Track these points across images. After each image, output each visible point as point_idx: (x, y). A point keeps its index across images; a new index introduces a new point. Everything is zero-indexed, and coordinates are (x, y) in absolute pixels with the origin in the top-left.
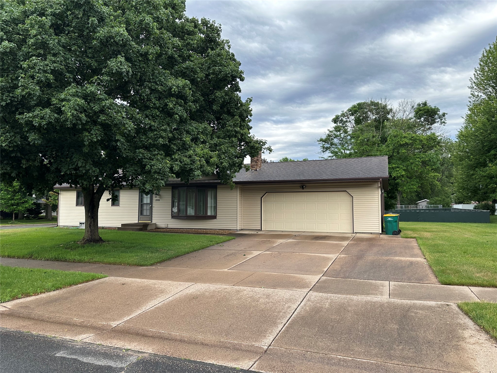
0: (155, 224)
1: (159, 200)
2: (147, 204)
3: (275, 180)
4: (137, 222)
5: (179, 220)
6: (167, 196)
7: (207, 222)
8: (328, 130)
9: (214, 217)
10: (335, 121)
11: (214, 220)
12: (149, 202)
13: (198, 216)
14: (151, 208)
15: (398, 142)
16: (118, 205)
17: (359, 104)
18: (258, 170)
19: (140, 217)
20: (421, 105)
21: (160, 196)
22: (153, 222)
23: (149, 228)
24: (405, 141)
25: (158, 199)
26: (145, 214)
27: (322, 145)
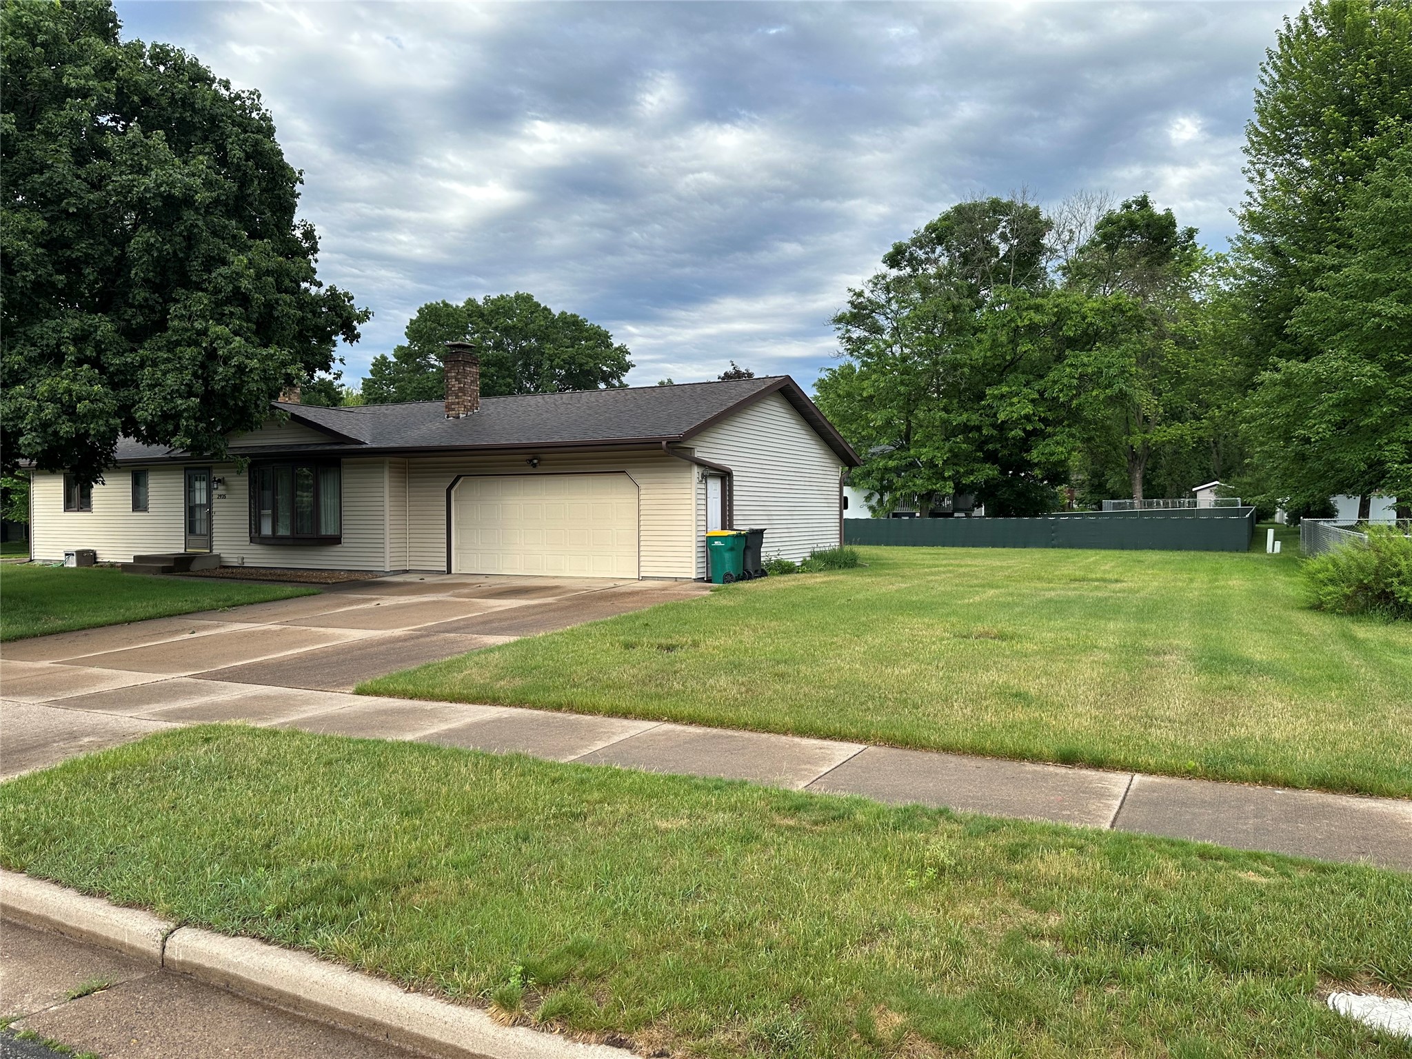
0: (218, 556)
1: (224, 497)
2: (201, 505)
3: (453, 444)
4: (182, 551)
5: (266, 547)
6: (240, 484)
7: (323, 553)
8: (850, 290)
9: (336, 540)
10: (894, 260)
11: (338, 548)
12: (204, 501)
13: (299, 536)
14: (210, 514)
15: (1012, 320)
16: (146, 510)
17: (959, 210)
18: (461, 416)
19: (188, 538)
20: (1134, 206)
21: (227, 485)
22: (215, 552)
23: (196, 566)
24: (1031, 319)
25: (223, 492)
26: (198, 532)
27: (839, 333)
